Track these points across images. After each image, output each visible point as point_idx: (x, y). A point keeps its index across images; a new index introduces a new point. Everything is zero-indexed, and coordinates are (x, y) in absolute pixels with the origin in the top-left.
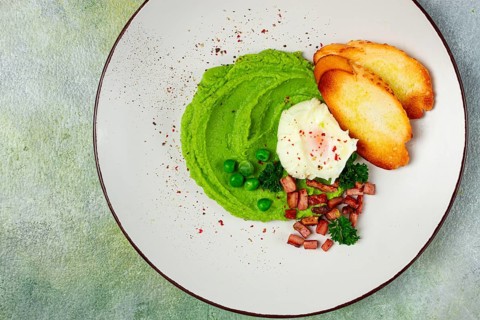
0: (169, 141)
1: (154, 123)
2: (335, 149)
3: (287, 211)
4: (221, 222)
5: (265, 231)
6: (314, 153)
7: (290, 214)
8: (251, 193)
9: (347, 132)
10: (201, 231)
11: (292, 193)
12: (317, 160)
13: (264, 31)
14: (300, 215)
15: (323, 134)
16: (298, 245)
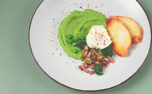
0: (56, 26)
1: (54, 19)
2: (105, 41)
3: (82, 56)
4: (61, 54)
5: (73, 62)
6: (98, 39)
7: (83, 58)
8: (74, 47)
9: (110, 37)
10: (53, 54)
11: (86, 50)
12: (98, 42)
13: (96, 7)
14: (86, 59)
15: (102, 35)
16: (82, 70)
